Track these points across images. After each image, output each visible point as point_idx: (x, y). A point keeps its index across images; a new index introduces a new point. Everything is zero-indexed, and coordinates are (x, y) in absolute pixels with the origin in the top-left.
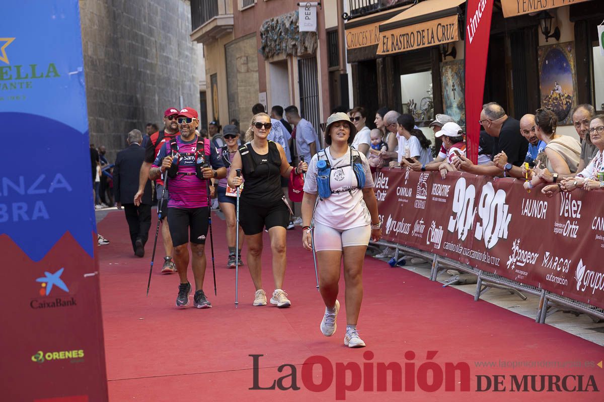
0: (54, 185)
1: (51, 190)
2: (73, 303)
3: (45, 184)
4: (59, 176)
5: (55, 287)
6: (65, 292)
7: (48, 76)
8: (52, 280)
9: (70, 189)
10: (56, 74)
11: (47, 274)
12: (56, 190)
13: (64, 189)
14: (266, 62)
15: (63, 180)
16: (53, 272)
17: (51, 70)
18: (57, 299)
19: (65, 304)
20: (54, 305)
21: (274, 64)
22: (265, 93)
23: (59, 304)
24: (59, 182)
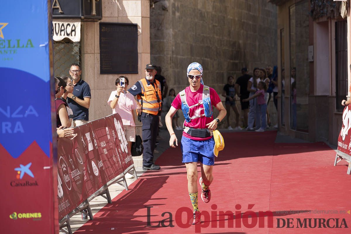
0: (27, 112)
1: (26, 115)
2: (36, 184)
3: (23, 112)
4: (31, 107)
5: (25, 174)
6: (32, 177)
7: (27, 47)
8: (24, 170)
9: (37, 115)
10: (32, 46)
11: (21, 166)
12: (29, 115)
13: (34, 115)
14: (314, 22)
15: (33, 110)
16: (25, 165)
17: (29, 43)
18: (26, 181)
19: (31, 185)
20: (24, 185)
21: (319, 23)
22: (312, 46)
23: (28, 185)
24: (31, 111)
